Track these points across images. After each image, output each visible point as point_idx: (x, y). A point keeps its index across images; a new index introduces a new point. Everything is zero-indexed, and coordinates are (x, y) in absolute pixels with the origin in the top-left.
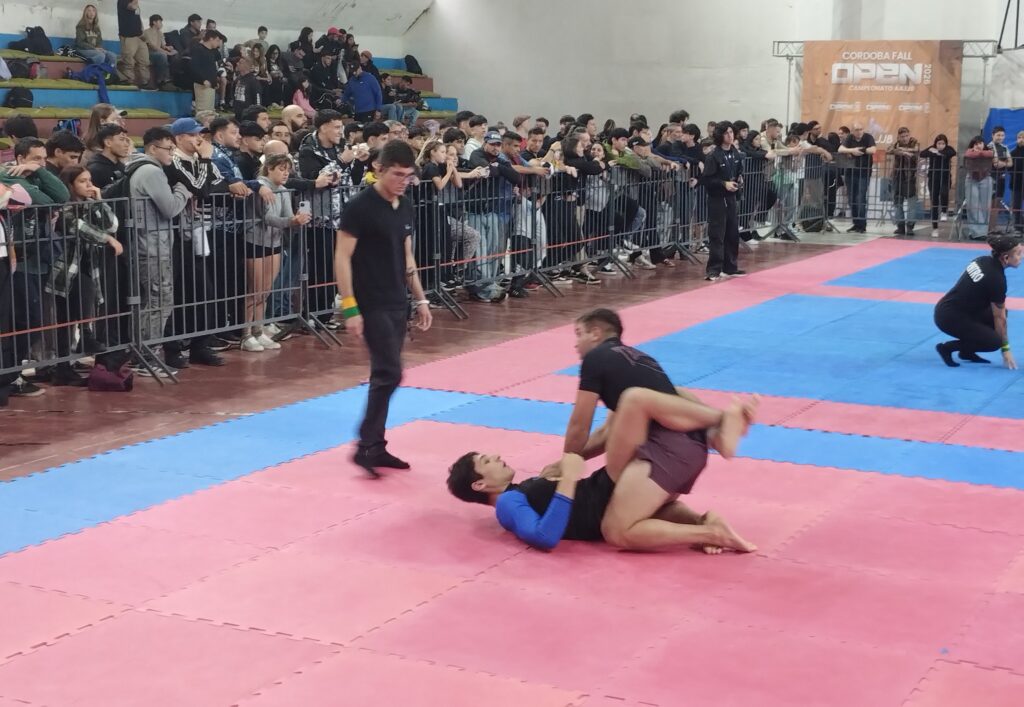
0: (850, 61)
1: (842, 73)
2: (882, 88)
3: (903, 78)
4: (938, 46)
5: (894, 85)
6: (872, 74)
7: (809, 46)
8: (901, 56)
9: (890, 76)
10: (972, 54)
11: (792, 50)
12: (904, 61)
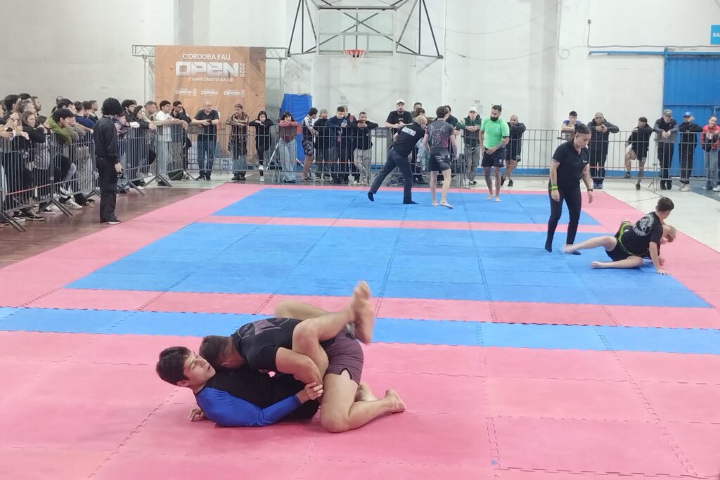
0: (188, 60)
1: (183, 68)
2: (212, 80)
3: (226, 73)
4: (249, 51)
5: (220, 77)
6: (204, 70)
7: (158, 49)
8: (223, 57)
9: (217, 71)
10: (271, 57)
11: (146, 51)
12: (226, 61)
